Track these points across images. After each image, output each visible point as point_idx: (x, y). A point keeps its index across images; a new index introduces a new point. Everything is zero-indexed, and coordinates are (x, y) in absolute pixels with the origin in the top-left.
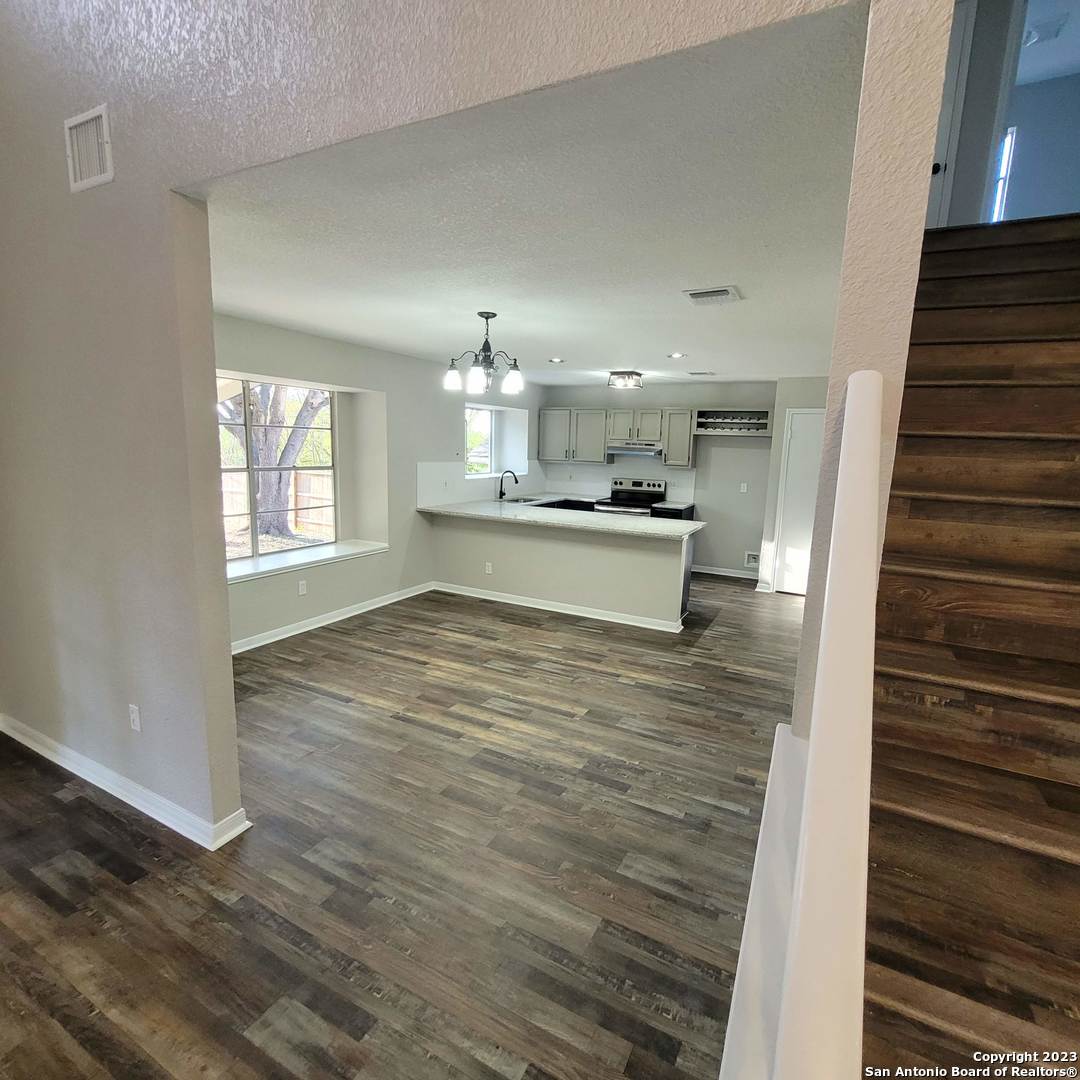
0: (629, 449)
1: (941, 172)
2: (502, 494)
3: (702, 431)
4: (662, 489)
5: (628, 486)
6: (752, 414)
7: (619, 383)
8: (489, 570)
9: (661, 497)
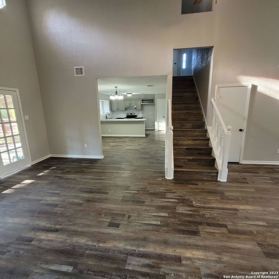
0: (129, 107)
1: (176, 64)
2: (107, 117)
3: (143, 103)
4: (136, 115)
5: (130, 115)
6: (151, 100)
7: (128, 95)
8: (110, 131)
9: (136, 116)
